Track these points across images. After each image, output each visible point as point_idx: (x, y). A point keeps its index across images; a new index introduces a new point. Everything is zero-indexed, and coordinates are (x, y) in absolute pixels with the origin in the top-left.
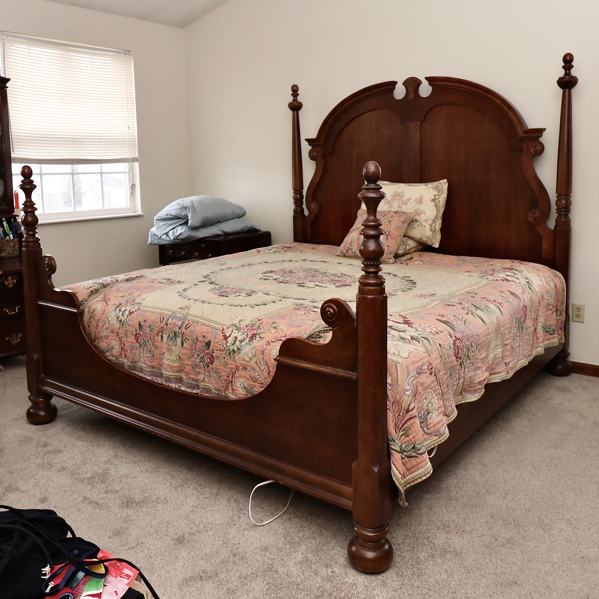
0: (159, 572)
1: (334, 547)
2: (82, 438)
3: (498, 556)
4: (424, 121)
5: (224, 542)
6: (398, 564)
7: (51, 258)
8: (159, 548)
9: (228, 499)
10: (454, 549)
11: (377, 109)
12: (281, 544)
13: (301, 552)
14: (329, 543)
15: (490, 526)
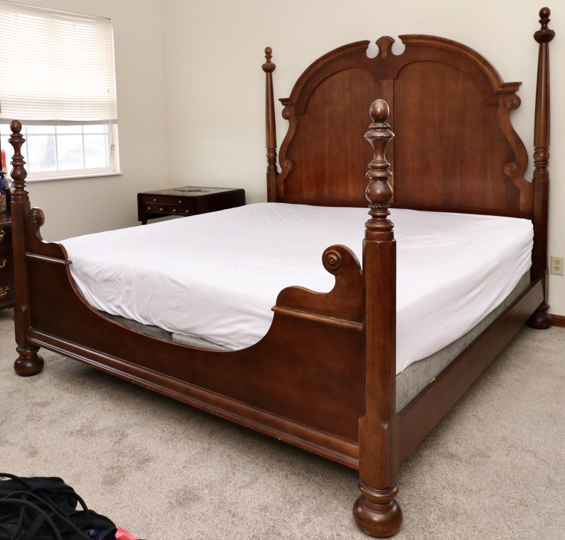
0: (156, 534)
1: (336, 507)
2: (70, 390)
3: (513, 519)
4: (397, 78)
5: (220, 501)
6: (407, 527)
7: (39, 211)
8: (154, 507)
9: (220, 454)
10: (464, 510)
11: (350, 68)
12: (280, 504)
13: (302, 513)
14: (331, 502)
15: (498, 485)
